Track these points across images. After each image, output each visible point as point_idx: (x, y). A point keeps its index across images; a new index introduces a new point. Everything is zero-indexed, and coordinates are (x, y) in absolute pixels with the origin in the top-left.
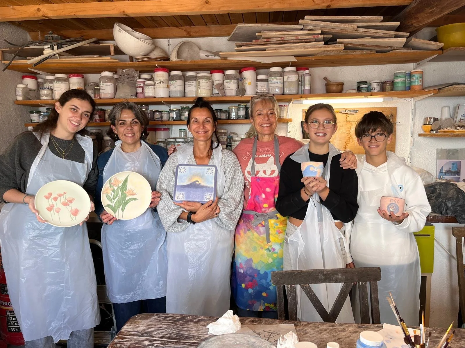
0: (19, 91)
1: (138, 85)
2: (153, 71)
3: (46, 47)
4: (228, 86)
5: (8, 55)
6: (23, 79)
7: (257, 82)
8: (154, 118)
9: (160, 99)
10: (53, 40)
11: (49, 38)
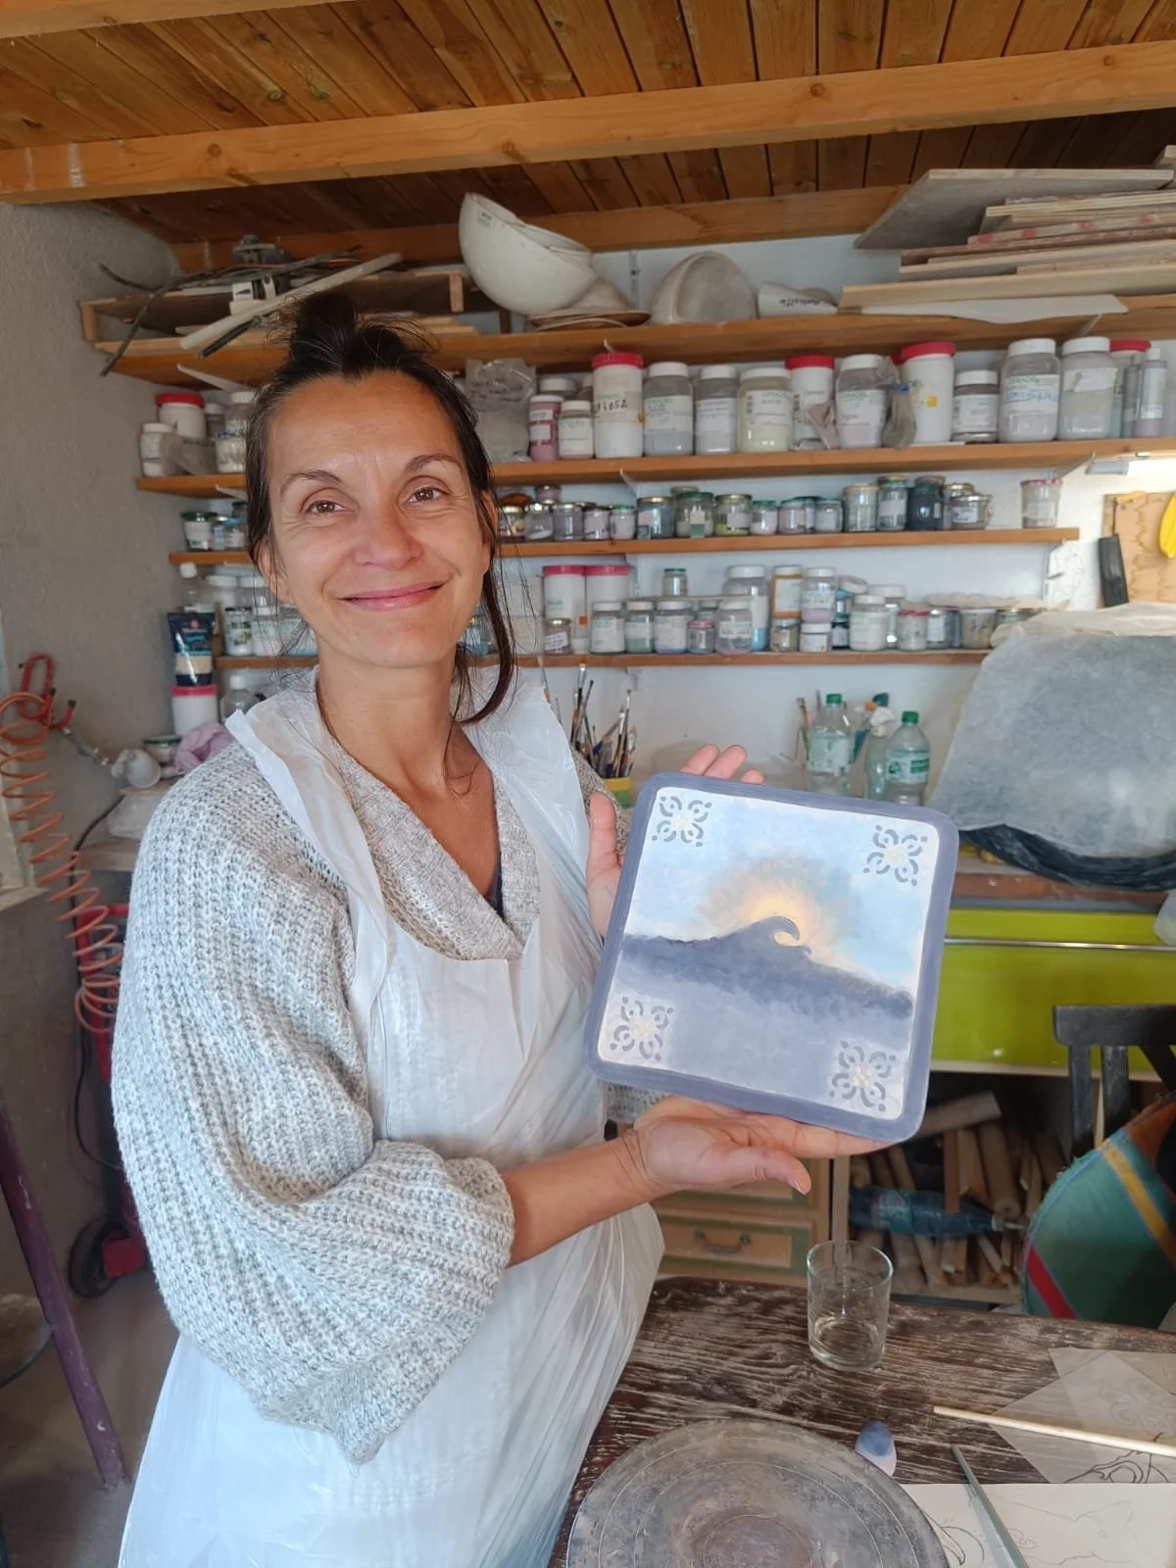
0: (152, 446)
1: (536, 415)
2: (588, 367)
3: (237, 288)
4: (852, 412)
5: (114, 324)
6: (159, 405)
7: (958, 398)
8: (583, 529)
9: (612, 464)
10: (260, 262)
11: (247, 257)
